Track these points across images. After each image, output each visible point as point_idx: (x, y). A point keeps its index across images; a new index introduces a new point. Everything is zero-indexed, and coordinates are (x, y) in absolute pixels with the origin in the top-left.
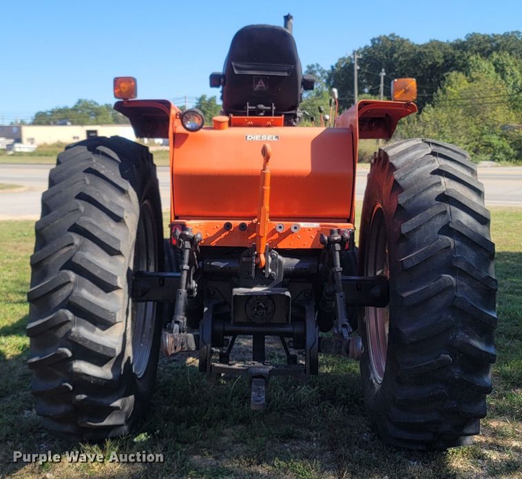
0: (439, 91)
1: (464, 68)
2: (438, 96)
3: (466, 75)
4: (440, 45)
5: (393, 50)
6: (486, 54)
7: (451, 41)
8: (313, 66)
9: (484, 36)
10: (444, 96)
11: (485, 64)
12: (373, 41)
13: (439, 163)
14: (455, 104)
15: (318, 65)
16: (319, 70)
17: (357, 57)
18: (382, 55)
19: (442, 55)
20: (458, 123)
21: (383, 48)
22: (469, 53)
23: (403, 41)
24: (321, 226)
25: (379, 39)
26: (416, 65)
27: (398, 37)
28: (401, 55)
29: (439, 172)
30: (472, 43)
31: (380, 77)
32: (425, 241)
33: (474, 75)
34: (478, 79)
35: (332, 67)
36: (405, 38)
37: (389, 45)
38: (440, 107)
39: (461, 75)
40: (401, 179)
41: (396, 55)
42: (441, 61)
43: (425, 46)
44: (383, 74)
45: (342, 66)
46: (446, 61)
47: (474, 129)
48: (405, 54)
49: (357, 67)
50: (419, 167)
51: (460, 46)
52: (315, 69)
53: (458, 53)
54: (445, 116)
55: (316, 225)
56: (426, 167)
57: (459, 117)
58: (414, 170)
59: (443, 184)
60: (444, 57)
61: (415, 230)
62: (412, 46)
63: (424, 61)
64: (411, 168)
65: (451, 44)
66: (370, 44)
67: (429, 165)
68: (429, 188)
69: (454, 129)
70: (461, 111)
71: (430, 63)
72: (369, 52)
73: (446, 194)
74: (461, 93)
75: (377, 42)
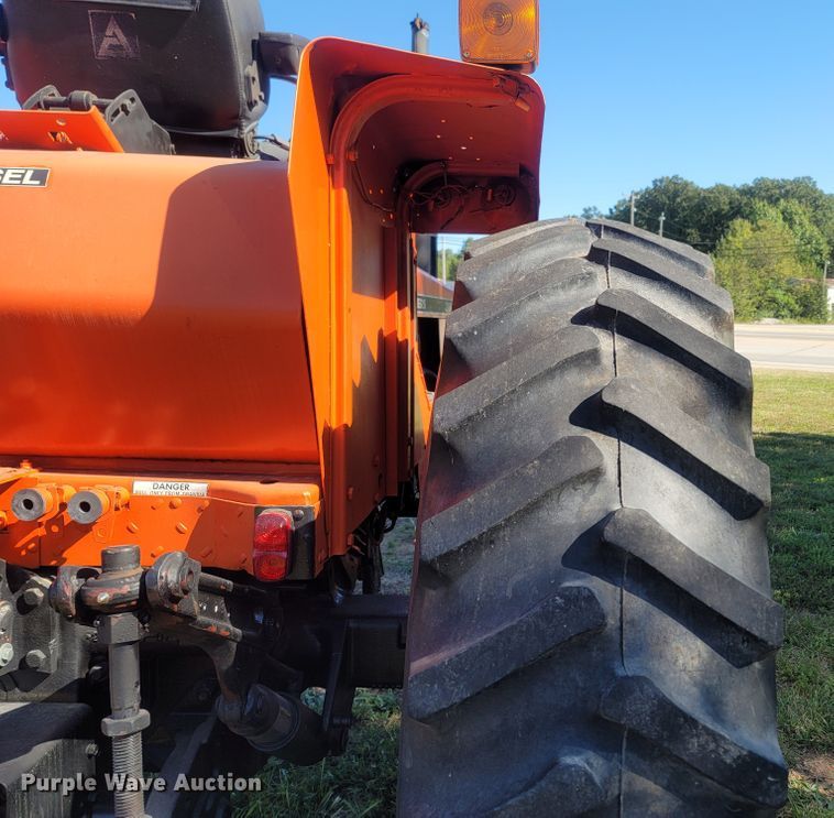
0: (722, 240)
1: (750, 216)
2: (721, 245)
3: (752, 223)
4: (726, 190)
5: (676, 194)
6: (773, 201)
7: (738, 186)
8: (590, 209)
9: (773, 182)
10: (728, 246)
11: (772, 212)
12: (655, 182)
13: (608, 284)
14: (737, 254)
15: (595, 209)
16: (597, 215)
17: (634, 198)
18: (664, 199)
19: (727, 201)
20: (741, 275)
21: (665, 191)
22: (757, 200)
23: (686, 184)
24: (211, 491)
25: (661, 181)
26: (701, 210)
27: (681, 179)
28: (685, 200)
29: (601, 316)
30: (761, 189)
31: (659, 222)
32: (509, 593)
33: (760, 223)
34: (765, 228)
35: (611, 210)
36: (690, 180)
37: (671, 187)
38: (723, 257)
39: (747, 223)
40: (468, 336)
41: (679, 200)
42: (727, 208)
43: (711, 191)
44: (662, 218)
45: (622, 209)
46: (732, 208)
47: (757, 282)
48: (689, 199)
49: (634, 210)
50: (535, 296)
51: (748, 192)
52: (592, 213)
53: (745, 200)
54: (728, 267)
55: (198, 487)
56: (562, 296)
57: (743, 269)
58: (518, 307)
59: (607, 361)
60: (730, 203)
61: (473, 547)
62: (696, 189)
63: (709, 207)
64: (511, 300)
65: (738, 190)
66: (651, 186)
67: (573, 292)
68: (550, 373)
69: (737, 282)
70: (745, 262)
71: (715, 210)
72: (650, 195)
73: (608, 398)
74: (745, 242)
75: (658, 183)
